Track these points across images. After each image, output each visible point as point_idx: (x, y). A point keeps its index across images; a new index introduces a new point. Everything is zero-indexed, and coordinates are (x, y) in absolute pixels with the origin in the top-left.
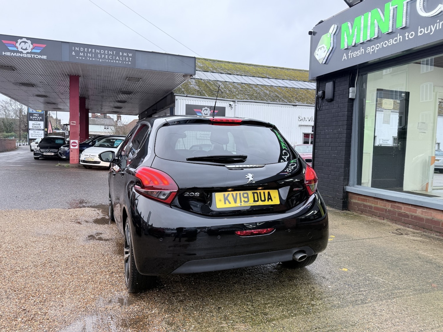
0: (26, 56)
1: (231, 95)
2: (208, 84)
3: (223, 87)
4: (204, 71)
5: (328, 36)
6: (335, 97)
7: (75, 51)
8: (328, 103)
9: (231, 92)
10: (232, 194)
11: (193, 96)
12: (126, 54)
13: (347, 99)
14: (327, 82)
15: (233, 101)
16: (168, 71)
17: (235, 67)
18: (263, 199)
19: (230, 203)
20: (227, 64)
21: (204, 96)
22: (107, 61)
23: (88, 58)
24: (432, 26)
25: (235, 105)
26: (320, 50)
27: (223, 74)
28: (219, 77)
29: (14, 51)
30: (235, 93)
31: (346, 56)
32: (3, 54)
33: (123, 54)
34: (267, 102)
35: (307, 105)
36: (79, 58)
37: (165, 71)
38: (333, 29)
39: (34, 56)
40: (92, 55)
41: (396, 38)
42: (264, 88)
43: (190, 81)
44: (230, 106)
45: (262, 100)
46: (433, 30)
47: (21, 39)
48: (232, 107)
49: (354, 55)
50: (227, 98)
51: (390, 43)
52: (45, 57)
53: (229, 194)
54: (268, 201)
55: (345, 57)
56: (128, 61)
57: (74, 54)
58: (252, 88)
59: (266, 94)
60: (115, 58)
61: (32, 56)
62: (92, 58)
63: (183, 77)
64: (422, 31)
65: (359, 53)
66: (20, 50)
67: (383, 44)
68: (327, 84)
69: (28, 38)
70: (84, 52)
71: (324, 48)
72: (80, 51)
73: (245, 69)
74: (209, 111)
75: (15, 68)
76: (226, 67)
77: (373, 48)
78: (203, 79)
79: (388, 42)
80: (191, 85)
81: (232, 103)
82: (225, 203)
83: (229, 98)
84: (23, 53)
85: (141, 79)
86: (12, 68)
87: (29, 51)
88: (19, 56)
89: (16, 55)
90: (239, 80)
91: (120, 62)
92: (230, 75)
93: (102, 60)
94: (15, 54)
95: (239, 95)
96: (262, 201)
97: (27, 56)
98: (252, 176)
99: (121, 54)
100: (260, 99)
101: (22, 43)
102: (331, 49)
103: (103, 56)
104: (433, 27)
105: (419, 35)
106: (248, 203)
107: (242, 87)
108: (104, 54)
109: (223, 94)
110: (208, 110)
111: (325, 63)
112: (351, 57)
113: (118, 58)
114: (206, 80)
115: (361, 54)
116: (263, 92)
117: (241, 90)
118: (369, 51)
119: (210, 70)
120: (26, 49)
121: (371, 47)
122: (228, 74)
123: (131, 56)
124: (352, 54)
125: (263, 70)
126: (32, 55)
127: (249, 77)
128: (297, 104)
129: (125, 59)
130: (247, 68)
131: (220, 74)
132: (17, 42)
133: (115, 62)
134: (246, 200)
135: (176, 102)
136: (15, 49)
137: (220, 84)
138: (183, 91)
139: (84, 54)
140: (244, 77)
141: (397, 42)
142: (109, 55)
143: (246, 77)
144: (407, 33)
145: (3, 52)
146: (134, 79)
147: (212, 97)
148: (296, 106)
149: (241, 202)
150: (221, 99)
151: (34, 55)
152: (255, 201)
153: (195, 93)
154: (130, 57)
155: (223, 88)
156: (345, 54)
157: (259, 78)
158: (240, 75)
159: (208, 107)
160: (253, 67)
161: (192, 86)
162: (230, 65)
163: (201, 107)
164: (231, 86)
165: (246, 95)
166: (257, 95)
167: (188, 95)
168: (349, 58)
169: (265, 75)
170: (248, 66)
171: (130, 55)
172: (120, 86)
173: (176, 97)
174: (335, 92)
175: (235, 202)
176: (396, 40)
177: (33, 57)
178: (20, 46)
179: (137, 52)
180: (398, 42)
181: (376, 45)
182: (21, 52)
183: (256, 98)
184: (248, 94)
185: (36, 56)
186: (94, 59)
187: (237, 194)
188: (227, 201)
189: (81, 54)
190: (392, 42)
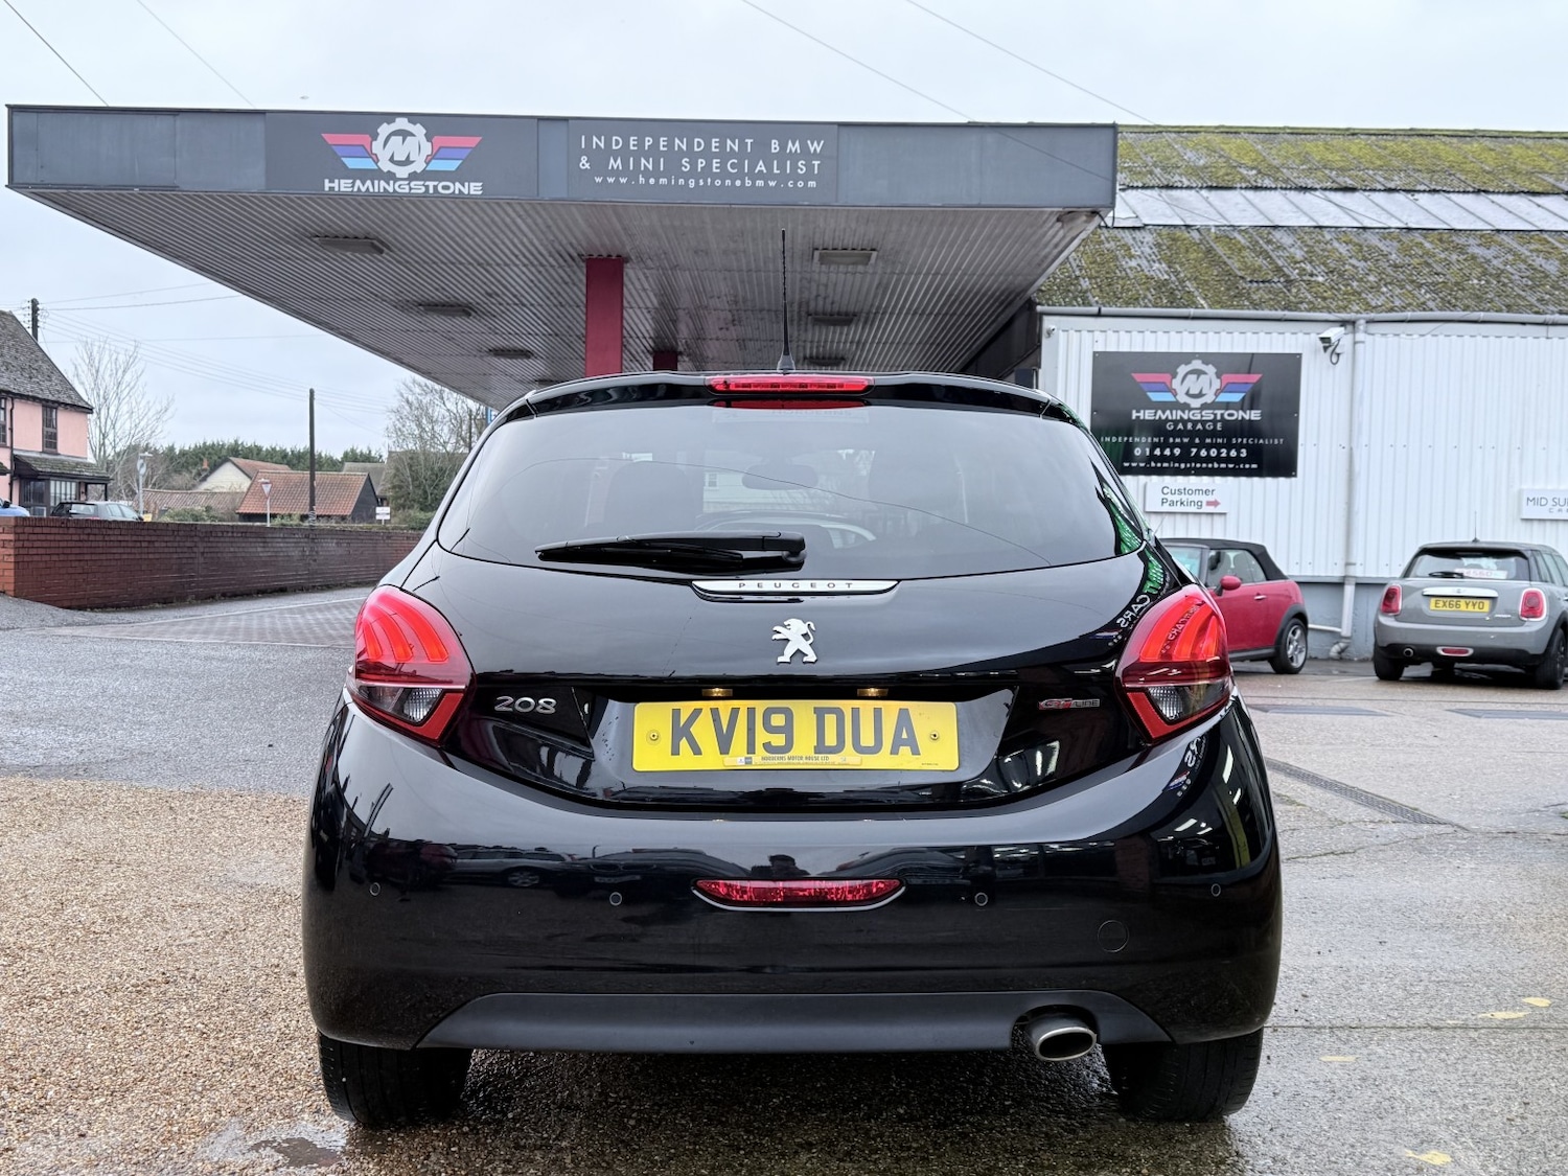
0: (407, 191)
1: (1339, 290)
2: (1220, 250)
3: (1299, 254)
4: (1210, 188)
7: (588, 151)
9: (1341, 275)
10: (715, 712)
11: (1131, 310)
12: (797, 144)
15: (1343, 323)
16: (983, 203)
17: (1383, 153)
18: (867, 739)
19: (697, 751)
20: (1338, 141)
21: (1186, 307)
22: (718, 183)
23: (642, 180)
25: (1355, 343)
27: (1308, 196)
28: (1288, 207)
29: (363, 175)
30: (1360, 280)
32: (327, 189)
33: (783, 147)
34: (1540, 318)
36: (605, 180)
37: (969, 203)
39: (435, 187)
40: (656, 164)
42: (1532, 247)
43: (1131, 242)
44: (1325, 349)
45: (1509, 308)
47: (389, 123)
48: (1338, 351)
50: (1313, 309)
52: (475, 188)
53: (697, 712)
54: (894, 751)
56: (806, 178)
57: (587, 166)
58: (1461, 249)
59: (1538, 278)
60: (753, 166)
61: (427, 187)
62: (656, 174)
63: (1059, 225)
66: (386, 166)
69: (413, 117)
70: (624, 153)
72: (609, 152)
73: (1437, 157)
74: (1214, 377)
75: (382, 243)
76: (1330, 157)
78: (1198, 222)
80: (1131, 257)
81: (1334, 332)
82: (675, 751)
83: (1320, 310)
84: (396, 180)
85: (874, 254)
86: (372, 244)
87: (418, 167)
88: (382, 190)
89: (371, 190)
90: (1393, 216)
91: (772, 184)
92: (1349, 195)
93: (697, 183)
94: (369, 183)
95: (1384, 289)
96: (859, 749)
97: (410, 189)
98: (805, 630)
99: (775, 146)
100: (1498, 302)
101: (393, 138)
103: (701, 162)
106: (786, 755)
107: (1405, 251)
108: (707, 154)
109: (1294, 290)
110: (1205, 373)
113: (763, 168)
114: (1213, 230)
116: (1523, 266)
117: (1396, 266)
119: (1243, 179)
120: (407, 162)
122: (1336, 190)
123: (818, 150)
125: (1542, 155)
126: (427, 183)
127: (1452, 196)
129: (795, 167)
130: (1448, 152)
131: (1292, 195)
132: (375, 136)
133: (748, 183)
134: (778, 740)
135: (1045, 342)
136: (367, 164)
137: (1287, 240)
138: (1086, 292)
139: (625, 163)
140: (1423, 199)
142: (724, 156)
143: (1436, 196)
145: (327, 181)
146: (843, 256)
147: (1228, 307)
149: (751, 749)
150: (1280, 313)
151: (436, 183)
152: (821, 748)
153: (1145, 297)
154: (815, 155)
155: (1296, 263)
157: (1514, 198)
158: (1407, 188)
159: (1207, 358)
160: (1488, 143)
161: (1133, 263)
162: (1356, 146)
163: (1168, 363)
164: (1343, 249)
165: (1420, 286)
166: (1487, 282)
167: (1104, 310)
169: (1552, 180)
170: (1455, 140)
171: (815, 147)
172: (797, 291)
173: (1049, 323)
175: (724, 748)
177: (431, 191)
178: (386, 150)
179: (844, 130)
182: (390, 177)
183: (1479, 300)
184: (1434, 284)
185: (445, 188)
186: (663, 181)
187: (735, 712)
188: (684, 743)
189: (615, 164)
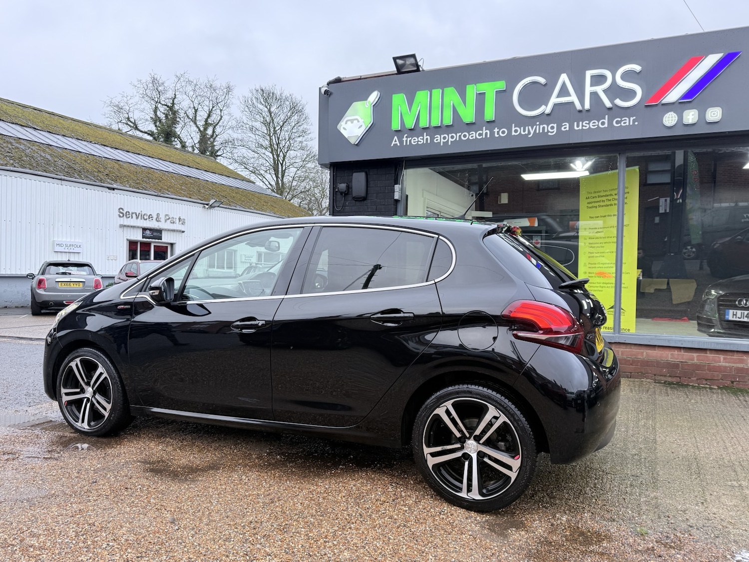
5: (367, 106)
6: (370, 195)
8: (357, 202)
13: (393, 200)
14: (355, 172)
24: (530, 127)
26: (349, 123)
31: (397, 140)
35: (131, 189)
38: (374, 97)
41: (481, 132)
42: (37, 148)
45: (46, 171)
46: (532, 132)
49: (412, 141)
51: (472, 137)
55: (395, 141)
58: (10, 143)
59: (47, 161)
64: (517, 130)
65: (422, 141)
67: (460, 136)
68: (355, 175)
71: (358, 122)
77: (444, 138)
79: (469, 135)
100: (40, 169)
102: (370, 125)
104: (532, 129)
105: (513, 134)
111: (357, 145)
112: (408, 144)
115: (425, 142)
116: (39, 155)
118: (439, 141)
121: (442, 136)
124: (409, 139)
125: (14, 110)
128: (115, 186)
141: (481, 137)
144: (496, 128)
148: (114, 189)
156: (396, 137)
157: (16, 126)
165: (5, 156)
166: (30, 159)
168: (405, 144)
169: (24, 121)
174: (368, 188)
176: (480, 135)
180: (484, 137)
181: (450, 135)
183: (33, 166)
190: (474, 135)
